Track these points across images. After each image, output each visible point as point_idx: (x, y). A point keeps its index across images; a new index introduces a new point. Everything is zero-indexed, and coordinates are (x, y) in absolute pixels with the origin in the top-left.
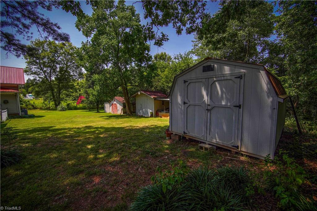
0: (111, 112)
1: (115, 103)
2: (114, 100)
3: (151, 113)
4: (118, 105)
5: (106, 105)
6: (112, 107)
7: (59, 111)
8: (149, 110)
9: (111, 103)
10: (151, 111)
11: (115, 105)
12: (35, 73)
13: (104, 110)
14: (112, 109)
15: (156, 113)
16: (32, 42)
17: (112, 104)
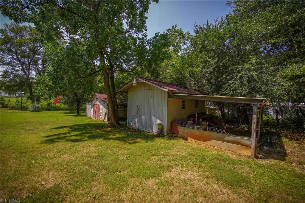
0: (92, 116)
1: (97, 103)
2: (97, 99)
3: (160, 127)
4: (101, 107)
5: (87, 105)
6: (94, 109)
7: (29, 112)
8: (154, 119)
9: (93, 103)
10: (159, 122)
11: (98, 106)
12: (9, 64)
13: (85, 112)
14: (93, 112)
15: (171, 126)
16: (7, 26)
17: (94, 105)
